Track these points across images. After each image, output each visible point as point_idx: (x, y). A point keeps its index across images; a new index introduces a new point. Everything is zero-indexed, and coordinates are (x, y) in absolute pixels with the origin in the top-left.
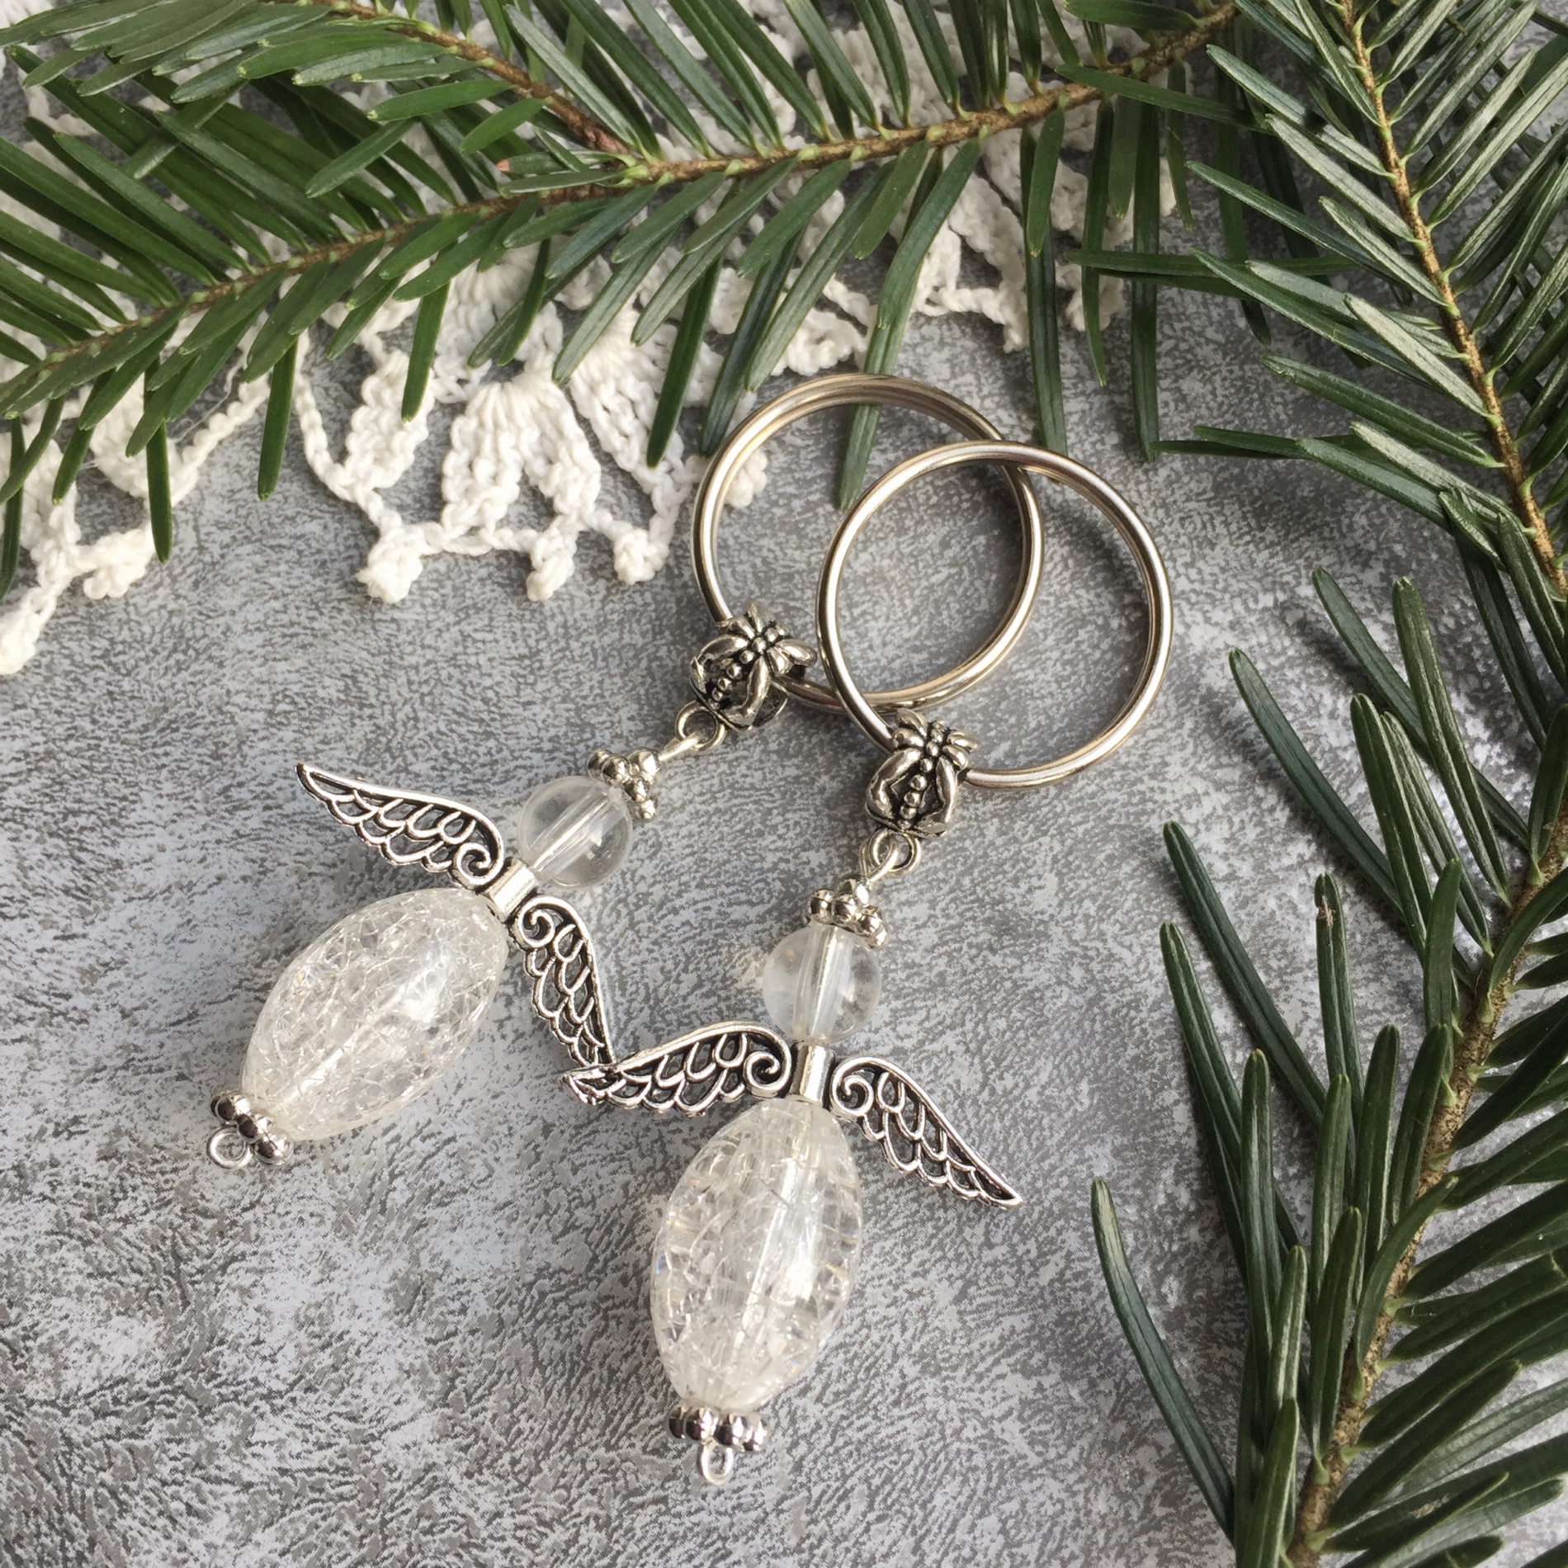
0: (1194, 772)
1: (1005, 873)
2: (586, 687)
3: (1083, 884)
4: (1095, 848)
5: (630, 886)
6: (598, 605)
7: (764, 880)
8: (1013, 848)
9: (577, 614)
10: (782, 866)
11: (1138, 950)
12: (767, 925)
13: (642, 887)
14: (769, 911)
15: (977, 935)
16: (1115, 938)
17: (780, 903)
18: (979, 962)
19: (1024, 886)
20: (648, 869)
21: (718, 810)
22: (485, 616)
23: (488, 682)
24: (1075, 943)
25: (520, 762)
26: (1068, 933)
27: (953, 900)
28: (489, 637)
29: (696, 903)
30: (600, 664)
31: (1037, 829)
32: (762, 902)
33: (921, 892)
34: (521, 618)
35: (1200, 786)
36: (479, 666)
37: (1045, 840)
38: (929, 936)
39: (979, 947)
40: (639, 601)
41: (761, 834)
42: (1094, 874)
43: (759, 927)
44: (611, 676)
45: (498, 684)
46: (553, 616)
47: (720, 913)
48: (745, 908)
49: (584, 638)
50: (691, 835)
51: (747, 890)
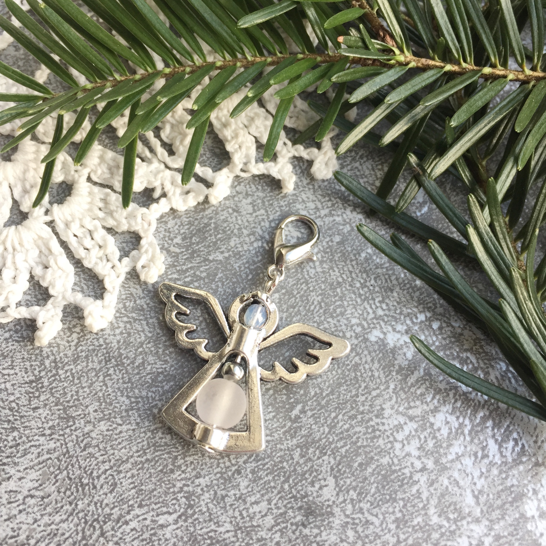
0: (398, 412)
1: (306, 479)
2: (69, 396)
3: (348, 481)
4: (352, 460)
5: (100, 511)
6: (73, 348)
7: (175, 499)
8: (309, 465)
9: (62, 354)
10: (186, 489)
11: (381, 516)
12: (179, 525)
13: (107, 510)
14: (180, 517)
15: (295, 517)
16: (368, 511)
17: (186, 511)
18: (297, 533)
19: (317, 486)
20: (110, 499)
21: (147, 460)
22: (9, 360)
23: (12, 398)
24: (347, 516)
25: (33, 443)
26: (343, 511)
27: (280, 498)
28: (12, 372)
29: (138, 516)
30: (76, 381)
31: (321, 452)
32: (175, 511)
33: (263, 495)
34: (30, 359)
35: (402, 419)
36: (7, 390)
37: (326, 458)
38: (269, 521)
39: (297, 524)
40: (96, 343)
41: (172, 471)
42: (353, 475)
43: (175, 527)
44: (83, 388)
45: (18, 398)
46: (48, 357)
47: (152, 521)
48: (166, 516)
49: (66, 368)
50: (133, 476)
51: (167, 505)
